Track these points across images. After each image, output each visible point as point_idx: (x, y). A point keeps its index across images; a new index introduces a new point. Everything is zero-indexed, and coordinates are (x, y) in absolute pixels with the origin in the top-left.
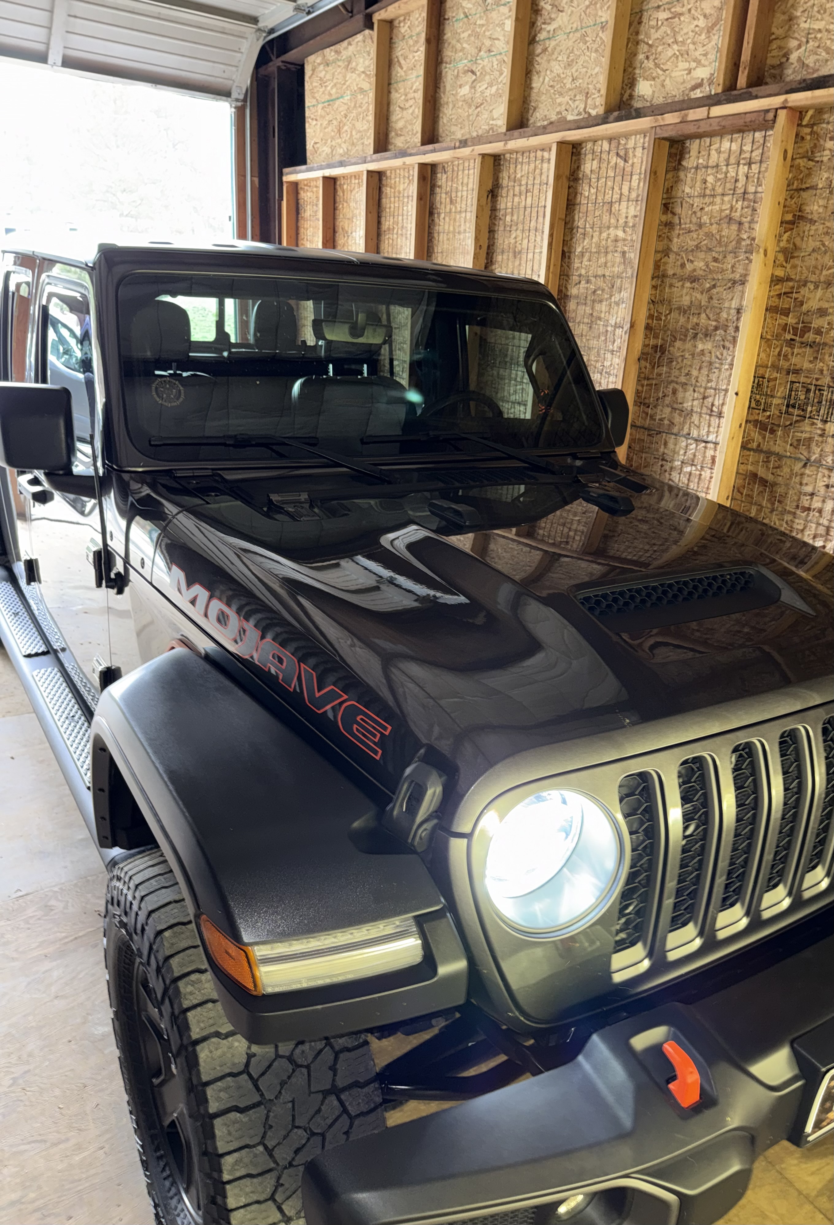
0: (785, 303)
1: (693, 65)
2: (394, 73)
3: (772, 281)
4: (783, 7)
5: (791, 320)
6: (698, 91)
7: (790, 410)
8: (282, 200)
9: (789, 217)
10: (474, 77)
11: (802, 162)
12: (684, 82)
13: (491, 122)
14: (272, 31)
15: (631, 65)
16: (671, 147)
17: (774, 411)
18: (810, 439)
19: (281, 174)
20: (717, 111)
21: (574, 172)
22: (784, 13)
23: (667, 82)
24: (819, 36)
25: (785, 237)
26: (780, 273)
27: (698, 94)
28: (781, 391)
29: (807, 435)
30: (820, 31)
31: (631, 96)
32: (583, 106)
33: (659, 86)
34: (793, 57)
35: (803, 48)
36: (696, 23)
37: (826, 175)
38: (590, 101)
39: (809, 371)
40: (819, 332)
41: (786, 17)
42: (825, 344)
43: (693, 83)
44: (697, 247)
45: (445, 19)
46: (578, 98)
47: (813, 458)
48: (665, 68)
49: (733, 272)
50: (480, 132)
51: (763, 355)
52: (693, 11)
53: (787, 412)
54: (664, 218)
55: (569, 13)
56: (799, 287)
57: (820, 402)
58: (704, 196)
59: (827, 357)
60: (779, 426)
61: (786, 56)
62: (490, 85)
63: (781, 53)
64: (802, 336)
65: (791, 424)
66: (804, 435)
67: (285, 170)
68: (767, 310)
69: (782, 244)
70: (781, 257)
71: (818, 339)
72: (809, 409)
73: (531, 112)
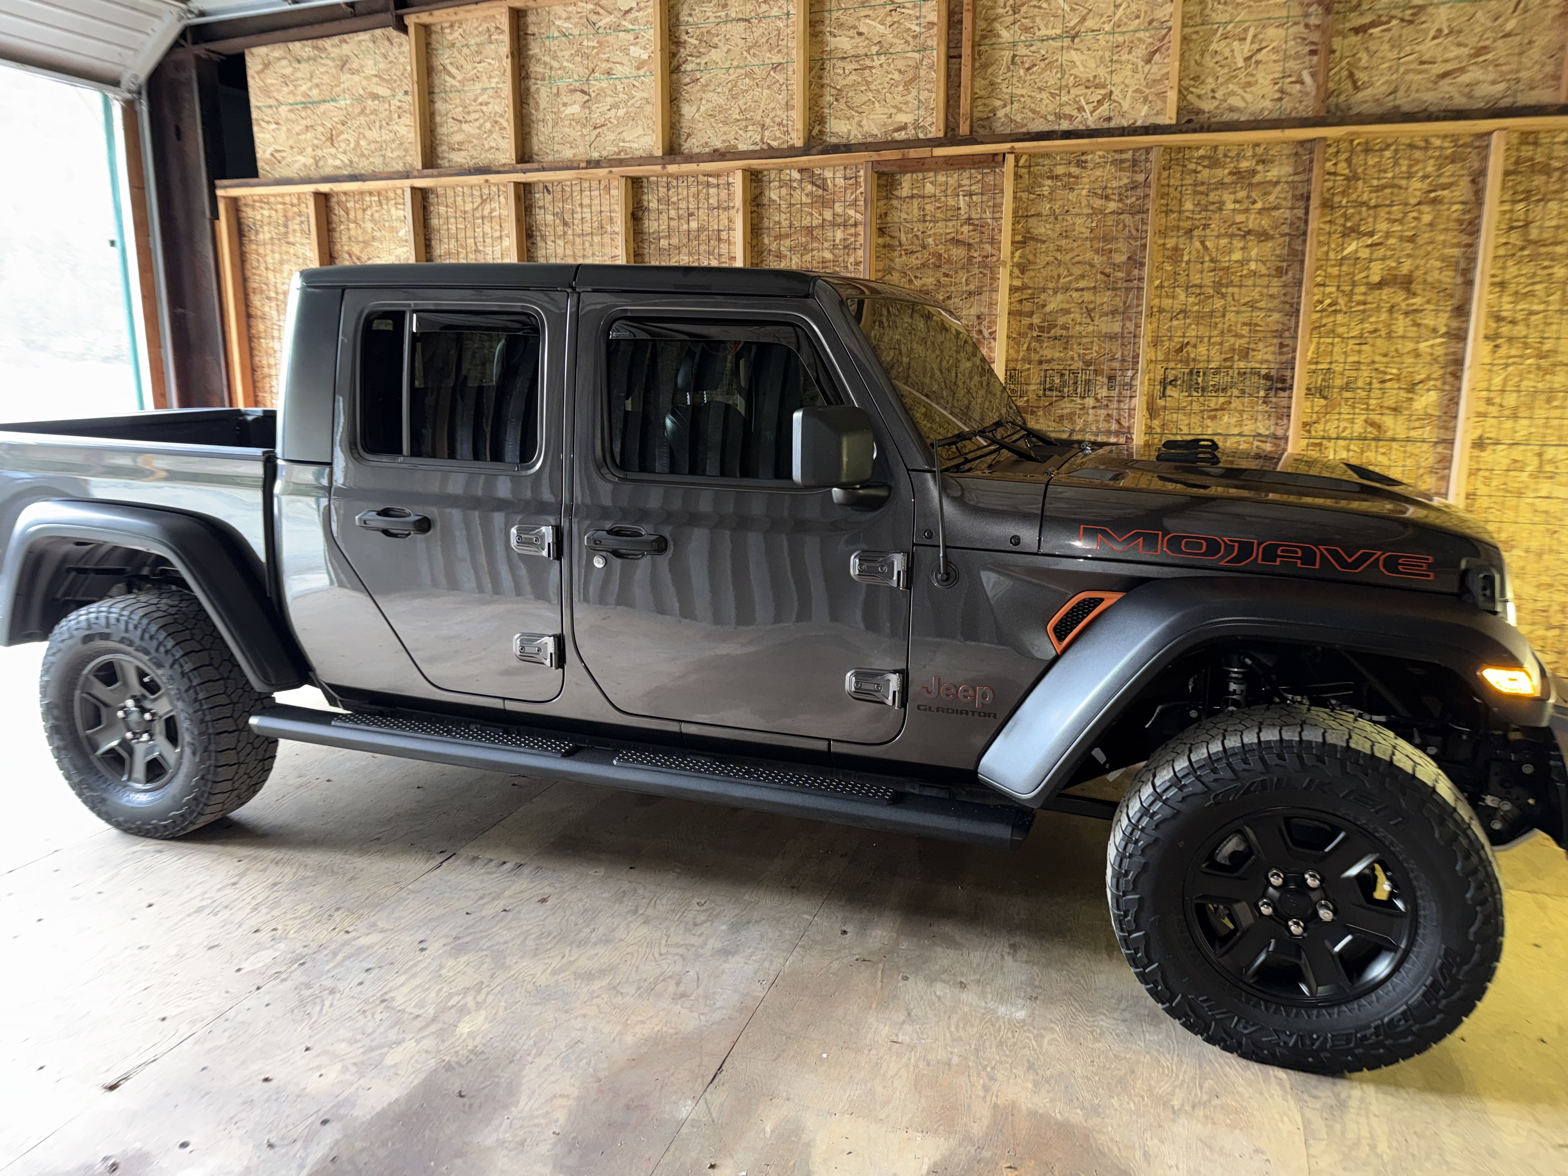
0: (1027, 307)
1: (894, 111)
2: (437, 82)
3: (1010, 290)
4: (983, 73)
5: (1036, 320)
6: (903, 133)
7: (1048, 393)
8: (218, 218)
9: (1019, 238)
10: (587, 97)
11: (1024, 195)
12: (885, 124)
13: (621, 144)
14: (202, 14)
15: (816, 104)
16: (879, 178)
17: (1032, 396)
18: (1073, 414)
19: (212, 188)
20: (939, 152)
21: (756, 197)
22: (984, 79)
23: (864, 122)
24: (1022, 99)
25: (1018, 254)
26: (1017, 283)
27: (901, 136)
28: (1035, 379)
29: (1068, 411)
30: (1022, 96)
31: (821, 132)
32: (759, 137)
33: (855, 126)
34: (1000, 113)
35: (1009, 107)
36: (890, 76)
37: (1048, 206)
38: (766, 133)
39: (1060, 359)
40: (1065, 327)
41: (986, 82)
42: (1072, 337)
43: (896, 126)
44: (923, 265)
45: (526, 34)
46: (750, 128)
47: (1078, 428)
48: (860, 110)
49: (967, 285)
50: (604, 154)
51: (1011, 351)
52: (885, 66)
53: (1045, 395)
54: (881, 241)
55: (725, 50)
56: (1039, 294)
57: (1075, 383)
58: (925, 221)
59: (1075, 346)
60: (1038, 407)
61: (994, 111)
62: (615, 106)
63: (987, 109)
64: (1049, 332)
65: (1051, 404)
66: (1066, 411)
67: (218, 182)
68: (1009, 314)
69: (1015, 260)
70: (1017, 271)
71: (1064, 332)
72: (1066, 390)
73: (683, 137)
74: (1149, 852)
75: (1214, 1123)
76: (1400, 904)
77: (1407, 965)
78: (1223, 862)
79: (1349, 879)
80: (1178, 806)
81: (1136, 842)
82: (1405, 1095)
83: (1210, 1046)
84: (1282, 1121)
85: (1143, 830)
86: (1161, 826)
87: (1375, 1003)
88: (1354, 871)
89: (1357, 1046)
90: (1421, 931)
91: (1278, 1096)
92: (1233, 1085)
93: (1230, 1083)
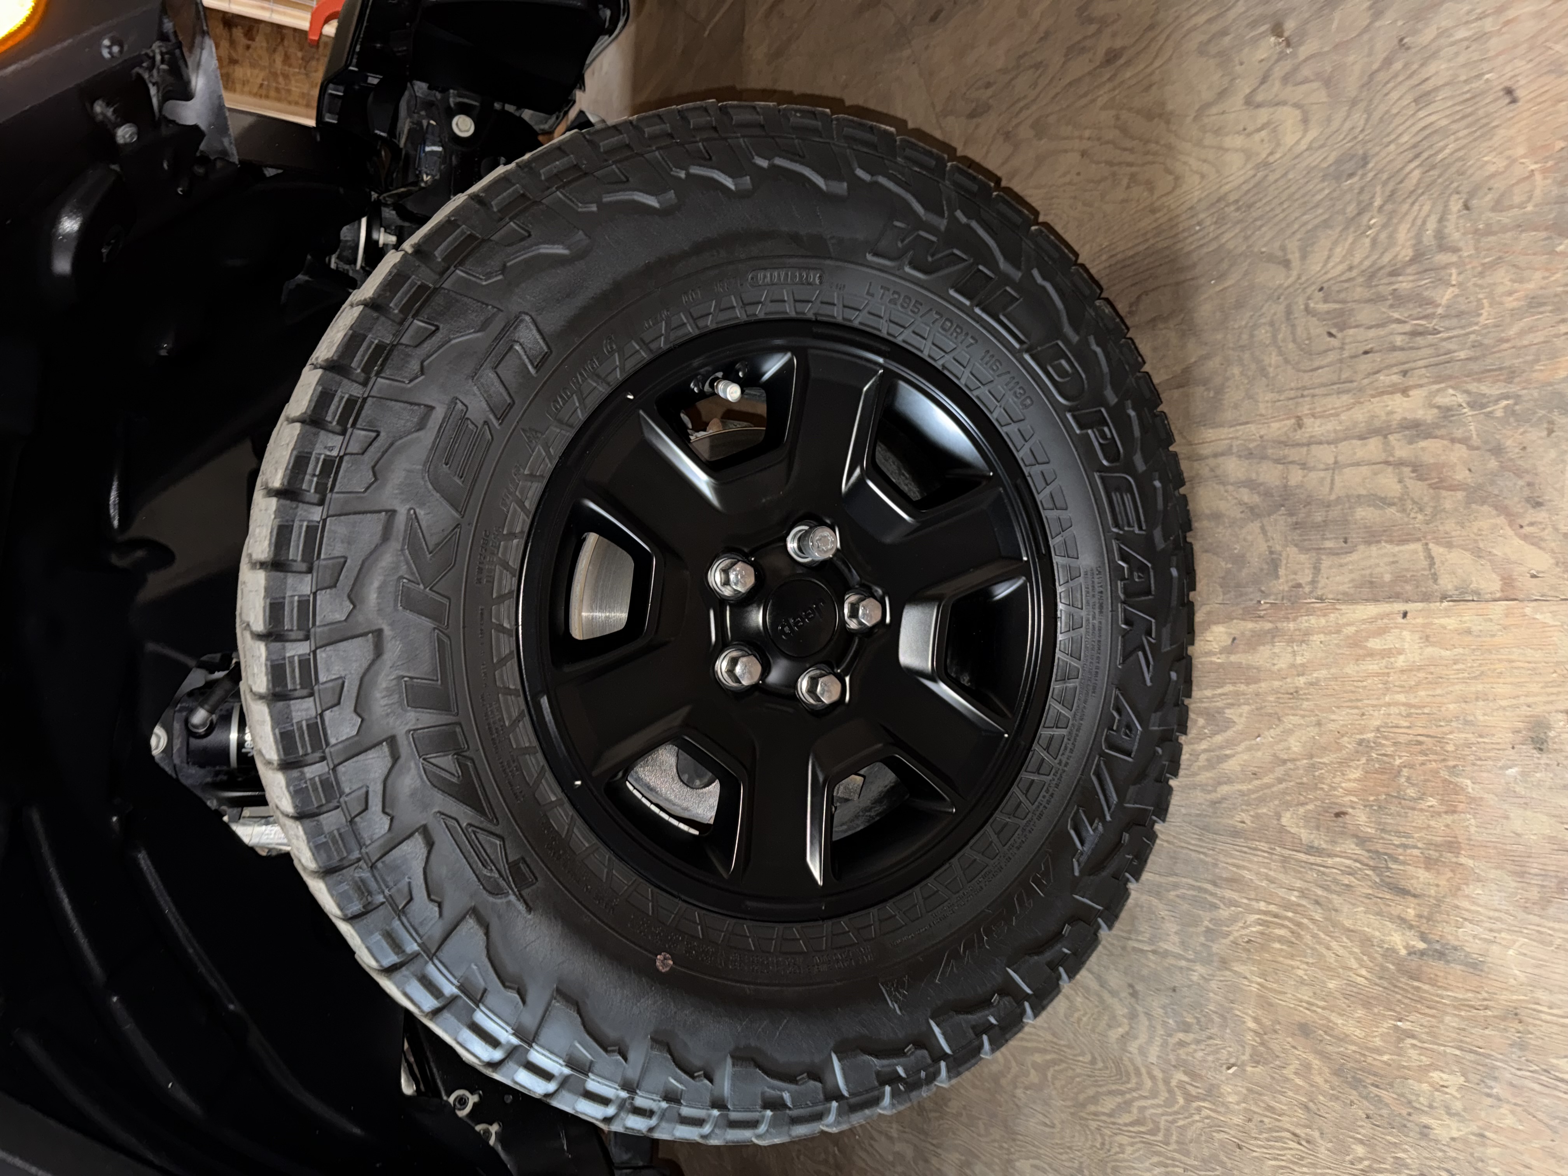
74: (696, 1056)
75: (1453, 846)
76: (772, 366)
77: (926, 350)
78: (714, 801)
79: (718, 490)
80: (538, 996)
81: (672, 1097)
82: (1214, 364)
83: (1176, 801)
84: (1387, 653)
85: (630, 1087)
86: (611, 1033)
87: (1025, 426)
88: (701, 480)
89: (1130, 468)
90: (838, 314)
91: (1294, 653)
92: (1284, 762)
93: (1280, 771)
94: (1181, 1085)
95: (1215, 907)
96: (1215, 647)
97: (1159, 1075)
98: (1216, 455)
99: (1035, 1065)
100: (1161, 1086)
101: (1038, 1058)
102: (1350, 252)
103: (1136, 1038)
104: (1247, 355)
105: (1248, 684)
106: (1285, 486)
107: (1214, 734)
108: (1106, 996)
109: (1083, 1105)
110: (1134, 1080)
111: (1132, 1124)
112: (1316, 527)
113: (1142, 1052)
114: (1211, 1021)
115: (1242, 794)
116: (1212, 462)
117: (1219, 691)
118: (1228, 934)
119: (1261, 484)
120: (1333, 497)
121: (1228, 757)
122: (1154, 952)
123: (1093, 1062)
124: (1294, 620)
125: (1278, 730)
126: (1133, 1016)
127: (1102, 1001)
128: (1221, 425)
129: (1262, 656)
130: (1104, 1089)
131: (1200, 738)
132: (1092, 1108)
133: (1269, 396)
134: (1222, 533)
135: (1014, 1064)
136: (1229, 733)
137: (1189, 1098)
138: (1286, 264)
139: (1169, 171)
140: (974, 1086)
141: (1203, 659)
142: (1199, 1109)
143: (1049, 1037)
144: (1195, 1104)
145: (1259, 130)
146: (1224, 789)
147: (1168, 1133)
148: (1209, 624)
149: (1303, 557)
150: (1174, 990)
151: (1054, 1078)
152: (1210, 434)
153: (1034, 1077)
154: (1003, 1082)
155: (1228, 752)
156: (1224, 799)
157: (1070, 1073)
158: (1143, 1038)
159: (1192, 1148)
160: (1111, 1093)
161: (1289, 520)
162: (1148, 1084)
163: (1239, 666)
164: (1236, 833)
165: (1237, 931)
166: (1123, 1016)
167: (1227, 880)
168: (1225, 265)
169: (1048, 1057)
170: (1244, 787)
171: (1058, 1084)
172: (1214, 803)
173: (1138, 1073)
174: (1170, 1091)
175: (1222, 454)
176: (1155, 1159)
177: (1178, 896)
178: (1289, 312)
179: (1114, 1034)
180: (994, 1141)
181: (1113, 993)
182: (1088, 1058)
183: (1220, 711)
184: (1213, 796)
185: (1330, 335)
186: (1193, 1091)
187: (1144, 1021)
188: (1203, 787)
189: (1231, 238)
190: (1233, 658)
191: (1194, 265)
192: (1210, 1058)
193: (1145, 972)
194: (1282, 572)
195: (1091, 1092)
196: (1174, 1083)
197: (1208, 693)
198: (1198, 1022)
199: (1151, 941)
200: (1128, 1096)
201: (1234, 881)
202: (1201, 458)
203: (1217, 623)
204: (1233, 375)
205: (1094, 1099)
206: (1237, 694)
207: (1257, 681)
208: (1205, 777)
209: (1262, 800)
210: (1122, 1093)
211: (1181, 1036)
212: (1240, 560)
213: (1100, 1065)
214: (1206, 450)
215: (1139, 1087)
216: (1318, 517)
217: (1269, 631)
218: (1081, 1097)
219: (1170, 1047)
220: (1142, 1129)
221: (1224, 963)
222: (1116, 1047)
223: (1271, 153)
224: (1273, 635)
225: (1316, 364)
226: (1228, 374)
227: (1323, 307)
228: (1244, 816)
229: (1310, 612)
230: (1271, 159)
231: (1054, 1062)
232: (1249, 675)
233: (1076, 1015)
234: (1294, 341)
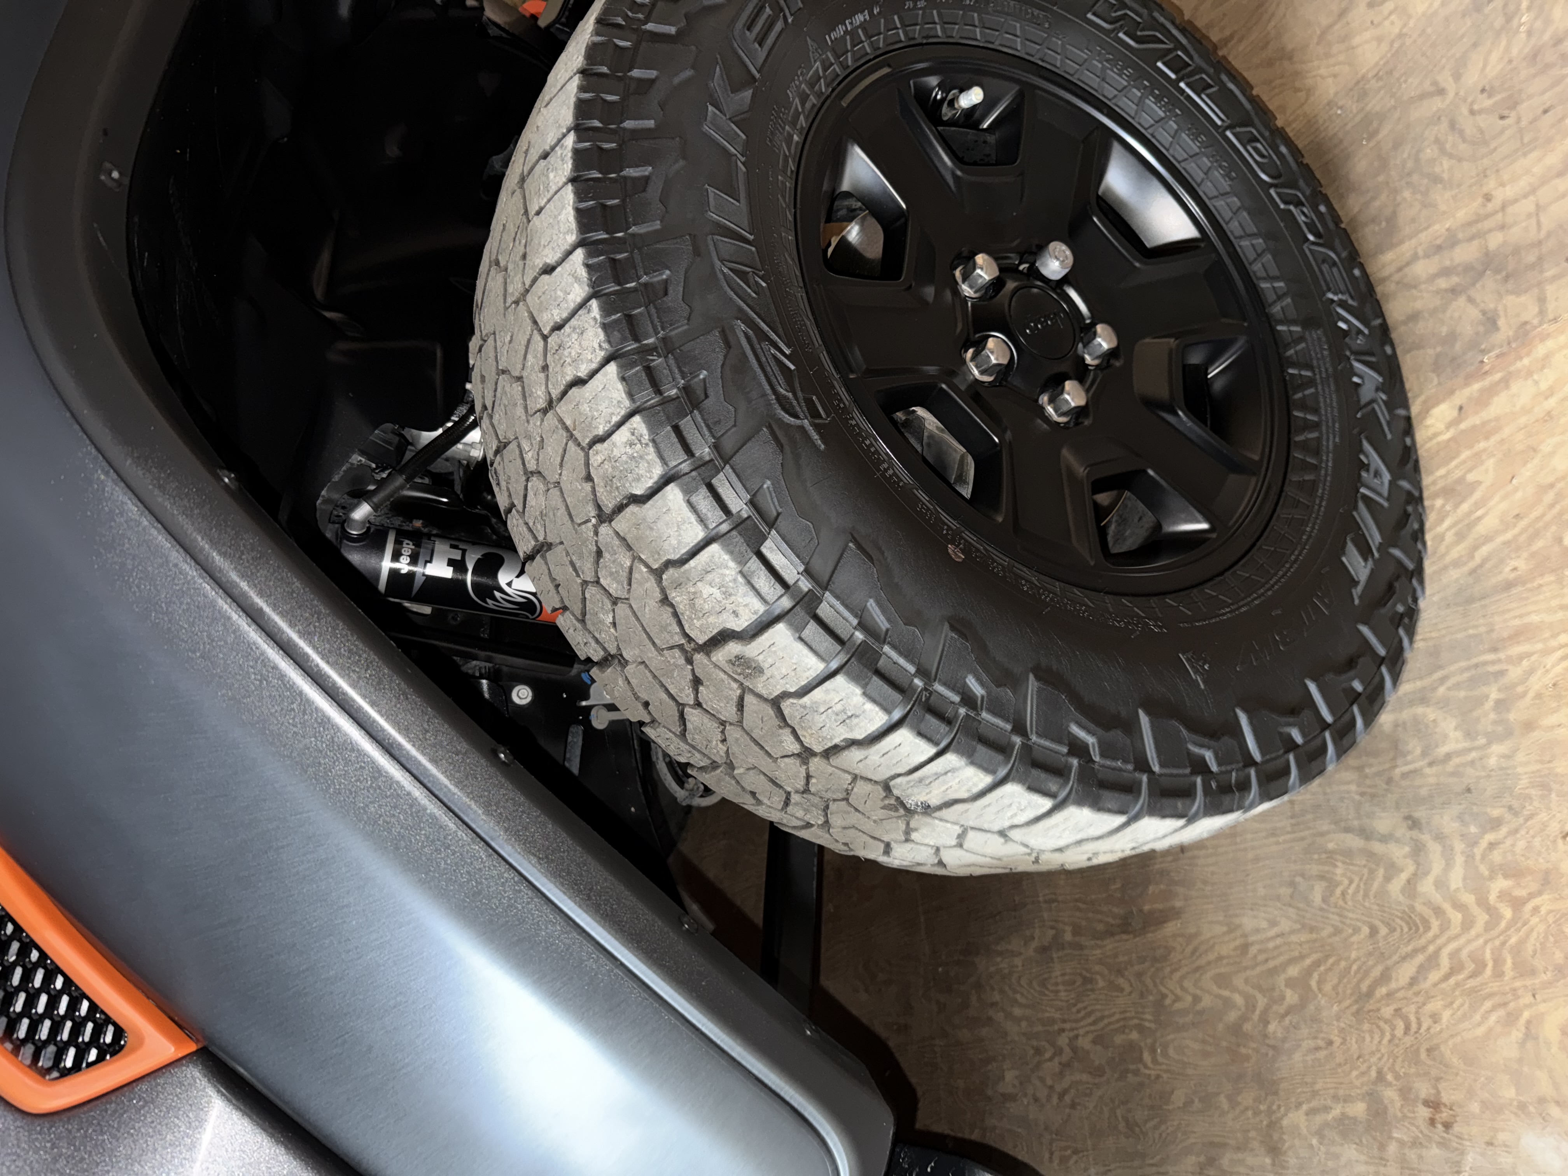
82: (1380, 201)
91: (1536, 383)
92: (1552, 486)
93: (1550, 496)
94: (1503, 895)
95: (1502, 673)
96: (1441, 426)
97: (1469, 899)
98: (1400, 269)
99: (1290, 983)
100: (1476, 910)
101: (1293, 971)
102: (1507, 49)
103: (1426, 874)
104: (1415, 178)
105: (1487, 438)
106: (1487, 254)
107: (1456, 506)
108: (1377, 847)
109: (1370, 994)
110: (1435, 924)
111: (1446, 977)
112: (1532, 267)
113: (1440, 884)
114: (1529, 797)
115: (1507, 543)
116: (1396, 277)
117: (1454, 464)
118: (1524, 694)
119: (1458, 265)
120: (1543, 233)
121: (1479, 519)
122: (1431, 764)
123: (1374, 931)
124: (1528, 354)
125: (1536, 461)
126: (1418, 849)
127: (1371, 855)
128: (1401, 242)
129: (1499, 405)
130: (1395, 958)
131: (1441, 520)
132: (1383, 990)
133: (1448, 195)
134: (1421, 328)
135: (1259, 996)
136: (1477, 495)
137: (1517, 904)
138: (1441, 92)
139: (1298, 90)
140: (1206, 1055)
141: (1428, 445)
142: (1536, 910)
143: (1304, 937)
144: (1529, 906)
145: (1387, 18)
146: (1484, 550)
147: (1498, 962)
148: (1426, 411)
149: (1523, 299)
150: (1469, 790)
151: (1320, 983)
152: (1389, 257)
153: (1291, 997)
154: (1247, 1027)
155: (1479, 513)
156: (1485, 560)
157: (1343, 964)
158: (1437, 867)
159: (1539, 963)
160: (1404, 958)
161: (1498, 277)
162: (1456, 917)
163: (1474, 428)
164: (1509, 585)
165: (1536, 683)
166: (1405, 857)
167: (1510, 638)
168: (1375, 124)
169: (1308, 962)
170: (1508, 536)
171: (1328, 987)
172: (1473, 572)
173: (1438, 911)
174: (1490, 910)
175: (1408, 264)
176: (1488, 1004)
177: (1449, 689)
178: (1453, 125)
179: (1396, 887)
180: (1247, 1109)
181: (1385, 839)
182: (1366, 930)
183: (1461, 480)
184: (1472, 565)
185: (1502, 118)
186: (1521, 893)
187: (1434, 849)
188: (1456, 564)
189: (1375, 104)
190: (1463, 426)
191: (1341, 141)
192: (1537, 842)
193: (1424, 792)
194: (1501, 322)
195: (1376, 972)
196: (1492, 898)
197: (1442, 472)
198: (1510, 808)
199: (1424, 754)
200: (1431, 949)
201: (1517, 636)
202: (1383, 280)
203: (1437, 403)
204: (1405, 199)
205: (1385, 977)
206: (1477, 455)
207: (1497, 430)
208: (1456, 552)
209: (1536, 535)
210: (1424, 949)
211: (1490, 837)
212: (1452, 337)
213: (1383, 931)
214: (1385, 273)
215: (1445, 926)
216: (1531, 258)
217: (1500, 381)
218: (1364, 987)
219: (1478, 857)
220: (1461, 977)
221: (1529, 726)
222: (1401, 898)
223: (1405, 25)
224: (1505, 382)
225: (1492, 146)
226: (1399, 198)
227: (1488, 103)
228: (1514, 563)
229: (1544, 338)
230: (1405, 30)
231: (1317, 964)
232: (1485, 431)
233: (1338, 891)
234: (1464, 141)
